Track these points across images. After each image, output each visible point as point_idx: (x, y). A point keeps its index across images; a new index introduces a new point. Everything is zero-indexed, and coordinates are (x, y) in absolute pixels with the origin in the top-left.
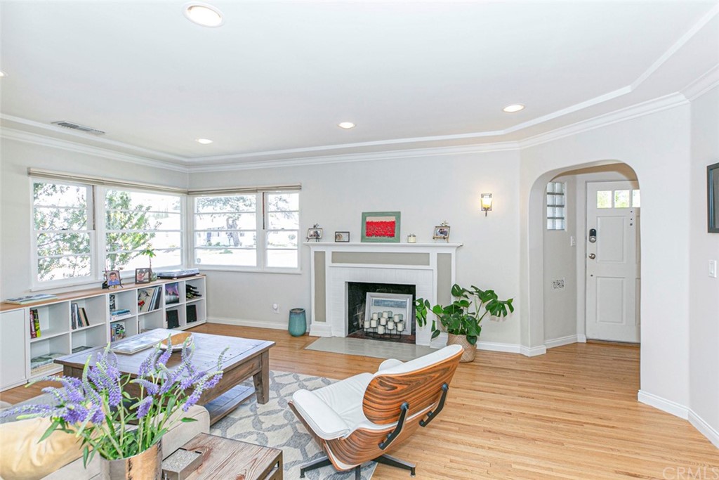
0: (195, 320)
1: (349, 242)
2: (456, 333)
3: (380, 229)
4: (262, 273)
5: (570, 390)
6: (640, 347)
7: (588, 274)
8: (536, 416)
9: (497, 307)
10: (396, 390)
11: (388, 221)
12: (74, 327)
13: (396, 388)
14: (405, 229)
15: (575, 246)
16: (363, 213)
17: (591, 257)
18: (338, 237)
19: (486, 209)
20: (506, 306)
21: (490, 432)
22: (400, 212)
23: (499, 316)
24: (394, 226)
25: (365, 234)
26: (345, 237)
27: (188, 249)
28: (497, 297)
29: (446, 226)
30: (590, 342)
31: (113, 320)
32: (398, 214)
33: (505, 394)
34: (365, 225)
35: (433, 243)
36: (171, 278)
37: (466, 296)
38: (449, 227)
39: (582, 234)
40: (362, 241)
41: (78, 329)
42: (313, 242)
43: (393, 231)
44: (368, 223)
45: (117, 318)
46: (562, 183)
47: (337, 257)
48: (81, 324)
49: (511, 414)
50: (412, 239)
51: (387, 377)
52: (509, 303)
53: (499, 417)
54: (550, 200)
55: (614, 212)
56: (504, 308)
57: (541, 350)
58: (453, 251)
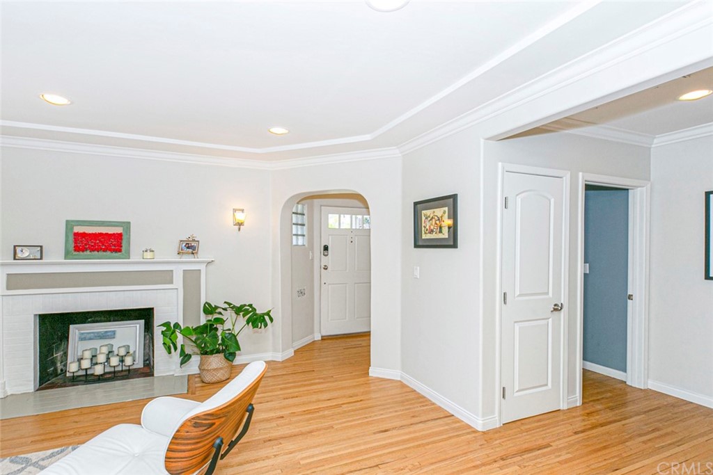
1: (41, 259)
2: (212, 353)
5: (322, 380)
6: (370, 335)
7: (323, 283)
8: (304, 411)
9: (257, 320)
10: (214, 426)
11: (110, 232)
13: (214, 424)
14: (136, 242)
15: (312, 259)
16: (67, 221)
17: (324, 269)
18: (19, 253)
19: (240, 224)
20: (266, 317)
21: (270, 440)
22: (129, 223)
23: (261, 328)
24: (121, 239)
25: (72, 248)
26: (33, 252)
28: (255, 310)
29: (194, 240)
30: (324, 338)
32: (126, 225)
33: (272, 401)
34: (71, 238)
35: (177, 259)
37: (220, 313)
38: (198, 241)
39: (318, 249)
40: (66, 258)
43: (120, 245)
44: (76, 235)
46: (303, 205)
49: (283, 417)
50: (148, 255)
51: (205, 415)
52: (268, 314)
53: (274, 424)
54: (295, 219)
55: (340, 232)
56: (264, 320)
57: (290, 353)
58: (202, 267)
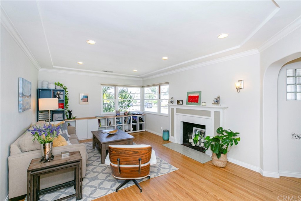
0: (142, 129)
1: (182, 104)
3: (194, 99)
4: (159, 115)
11: (196, 95)
12: (108, 125)
14: (202, 99)
16: (187, 92)
18: (178, 102)
24: (198, 98)
25: (188, 101)
26: (181, 102)
27: (142, 106)
31: (117, 125)
32: (200, 92)
34: (188, 98)
35: (212, 106)
36: (134, 114)
38: (220, 98)
40: (186, 105)
41: (109, 126)
42: (171, 104)
43: (198, 100)
44: (189, 96)
45: (118, 125)
47: (179, 111)
48: (109, 125)
50: (204, 104)
54: (290, 81)
58: (221, 110)
